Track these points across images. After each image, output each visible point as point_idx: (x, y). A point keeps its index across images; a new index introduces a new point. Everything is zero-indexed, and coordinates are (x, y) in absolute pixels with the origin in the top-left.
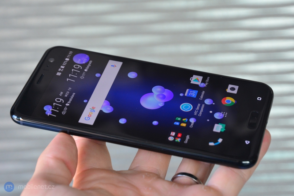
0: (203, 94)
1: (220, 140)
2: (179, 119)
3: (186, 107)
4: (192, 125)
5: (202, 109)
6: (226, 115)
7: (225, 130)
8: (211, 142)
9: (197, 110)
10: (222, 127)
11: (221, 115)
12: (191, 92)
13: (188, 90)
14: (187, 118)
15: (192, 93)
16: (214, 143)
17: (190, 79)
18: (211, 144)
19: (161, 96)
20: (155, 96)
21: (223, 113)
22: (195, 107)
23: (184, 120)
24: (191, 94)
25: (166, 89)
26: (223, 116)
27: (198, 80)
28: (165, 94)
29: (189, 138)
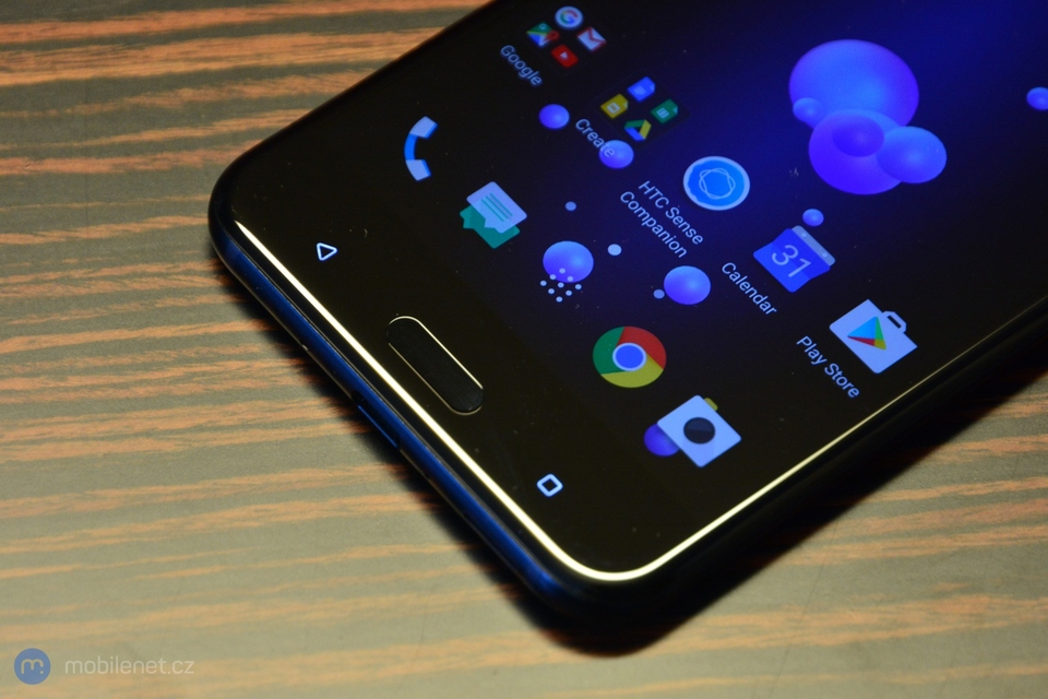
0: (755, 296)
1: (418, 170)
2: (663, 113)
3: (716, 184)
4: (592, 136)
5: (658, 230)
6: (551, 291)
7: (467, 225)
8: (434, 134)
9: (668, 208)
10: (487, 225)
11: (562, 271)
12: (807, 263)
13: (828, 259)
14: (641, 142)
15: (796, 263)
16: (419, 141)
17: (894, 315)
18: (424, 128)
19: (861, 139)
20: (881, 120)
21: (570, 286)
22: (691, 211)
23: (646, 128)
24: (790, 252)
25: (894, 183)
26: (553, 277)
27: (870, 342)
28: (868, 162)
29: (523, 75)
